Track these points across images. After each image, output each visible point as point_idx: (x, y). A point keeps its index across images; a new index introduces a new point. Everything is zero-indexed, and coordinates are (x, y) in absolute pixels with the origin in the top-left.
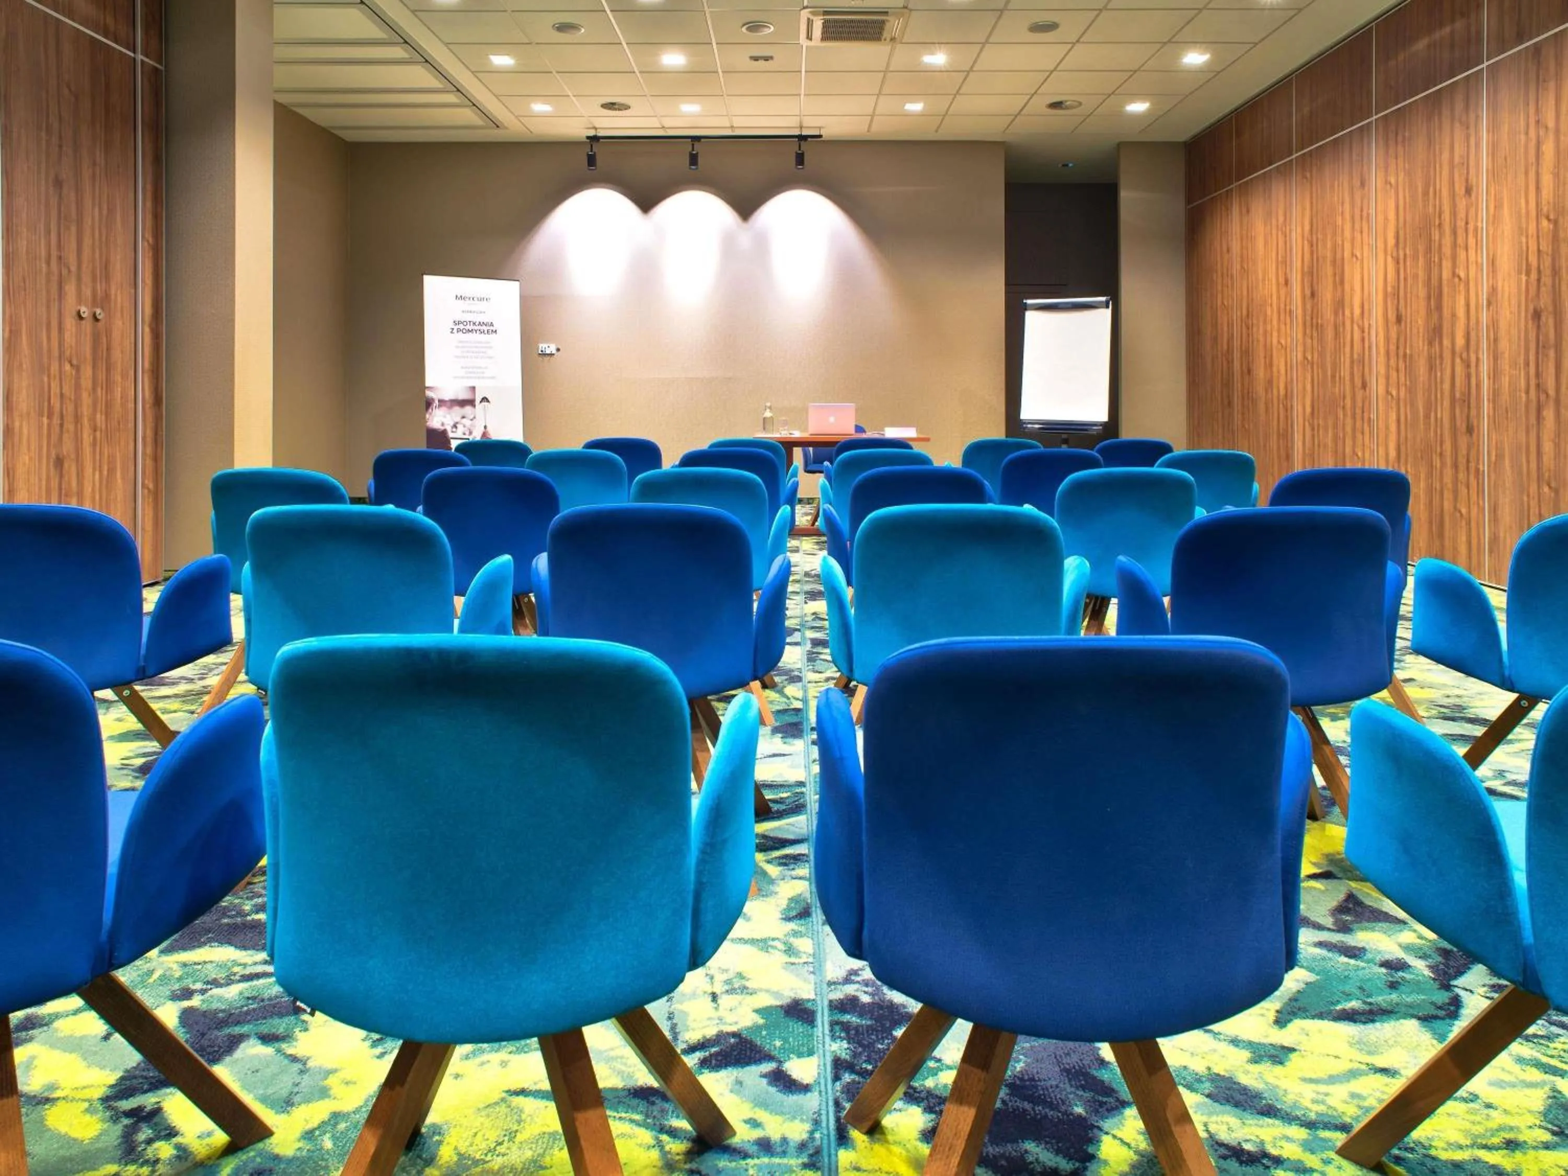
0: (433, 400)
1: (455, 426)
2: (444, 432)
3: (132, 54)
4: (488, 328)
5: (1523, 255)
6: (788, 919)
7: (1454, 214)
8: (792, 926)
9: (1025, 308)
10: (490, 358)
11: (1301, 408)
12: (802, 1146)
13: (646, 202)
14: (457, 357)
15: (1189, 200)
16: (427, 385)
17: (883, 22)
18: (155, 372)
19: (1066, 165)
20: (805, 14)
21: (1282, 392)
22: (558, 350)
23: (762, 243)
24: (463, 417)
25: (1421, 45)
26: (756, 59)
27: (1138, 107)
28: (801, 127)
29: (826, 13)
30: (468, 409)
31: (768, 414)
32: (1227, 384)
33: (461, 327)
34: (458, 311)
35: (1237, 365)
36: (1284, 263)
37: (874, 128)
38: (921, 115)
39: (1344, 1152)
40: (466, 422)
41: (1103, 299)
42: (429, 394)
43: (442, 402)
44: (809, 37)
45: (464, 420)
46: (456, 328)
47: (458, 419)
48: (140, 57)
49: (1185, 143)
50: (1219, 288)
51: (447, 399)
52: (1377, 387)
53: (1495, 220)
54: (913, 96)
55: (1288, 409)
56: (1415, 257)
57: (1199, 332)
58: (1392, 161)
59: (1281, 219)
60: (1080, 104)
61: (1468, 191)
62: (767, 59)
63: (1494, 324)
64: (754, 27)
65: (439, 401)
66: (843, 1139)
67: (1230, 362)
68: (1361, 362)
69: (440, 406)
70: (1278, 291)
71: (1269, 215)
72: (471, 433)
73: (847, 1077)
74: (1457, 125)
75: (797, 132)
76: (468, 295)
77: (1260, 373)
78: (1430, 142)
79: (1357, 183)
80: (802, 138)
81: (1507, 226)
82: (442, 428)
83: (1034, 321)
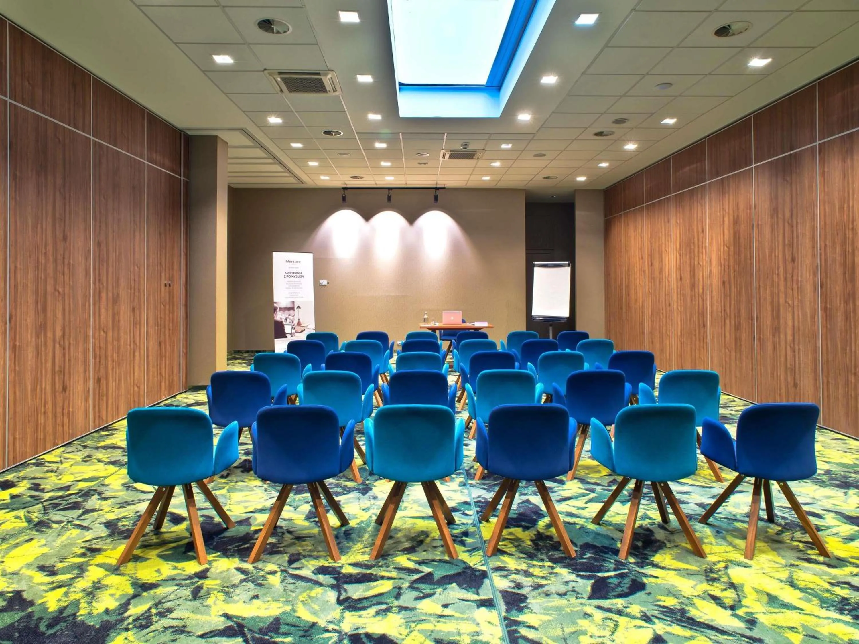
0: (277, 308)
1: (286, 319)
2: (282, 322)
3: (179, 177)
4: (300, 275)
5: (719, 259)
6: (460, 486)
7: (698, 240)
8: (461, 487)
9: (534, 266)
10: (301, 288)
11: (648, 312)
12: (472, 524)
13: (367, 216)
14: (287, 288)
15: (605, 216)
16: (274, 301)
17: (474, 154)
18: (186, 305)
19: (553, 197)
20: (442, 152)
21: (641, 305)
22: (328, 283)
23: (419, 235)
24: (290, 315)
25: (687, 169)
26: (420, 164)
27: (582, 179)
28: (436, 184)
29: (451, 151)
30: (291, 312)
31: (426, 316)
32: (620, 299)
33: (288, 275)
34: (287, 267)
35: (624, 292)
36: (641, 249)
37: (468, 185)
38: (489, 181)
39: (592, 522)
40: (291, 317)
41: (567, 262)
42: (275, 305)
43: (281, 309)
44: (444, 157)
45: (290, 317)
46: (286, 275)
47: (287, 316)
48: (182, 178)
49: (603, 190)
50: (617, 256)
51: (283, 307)
52: (674, 305)
53: (711, 244)
54: (486, 175)
55: (643, 313)
56: (686, 255)
57: (609, 275)
58: (678, 214)
59: (640, 230)
60: (557, 178)
61: (703, 231)
62: (425, 164)
63: (711, 285)
64: (420, 154)
65: (280, 308)
66: (480, 522)
67: (621, 290)
68: (668, 295)
69: (280, 311)
70: (639, 261)
71: (635, 228)
72: (293, 322)
73: (480, 514)
74: (699, 204)
75: (434, 186)
76: (292, 260)
77: (633, 296)
78: (690, 209)
79: (666, 220)
80: (437, 189)
81: (715, 248)
82: (281, 320)
83: (538, 272)
